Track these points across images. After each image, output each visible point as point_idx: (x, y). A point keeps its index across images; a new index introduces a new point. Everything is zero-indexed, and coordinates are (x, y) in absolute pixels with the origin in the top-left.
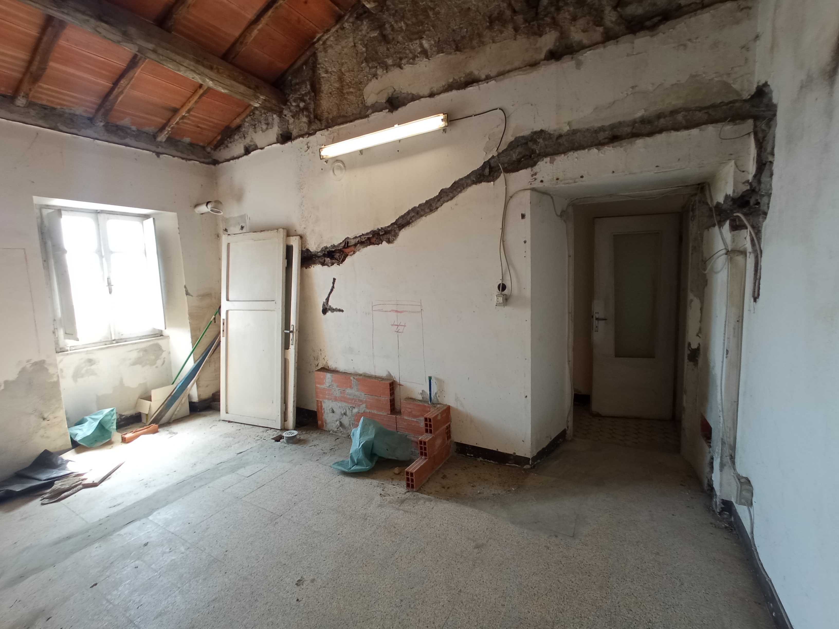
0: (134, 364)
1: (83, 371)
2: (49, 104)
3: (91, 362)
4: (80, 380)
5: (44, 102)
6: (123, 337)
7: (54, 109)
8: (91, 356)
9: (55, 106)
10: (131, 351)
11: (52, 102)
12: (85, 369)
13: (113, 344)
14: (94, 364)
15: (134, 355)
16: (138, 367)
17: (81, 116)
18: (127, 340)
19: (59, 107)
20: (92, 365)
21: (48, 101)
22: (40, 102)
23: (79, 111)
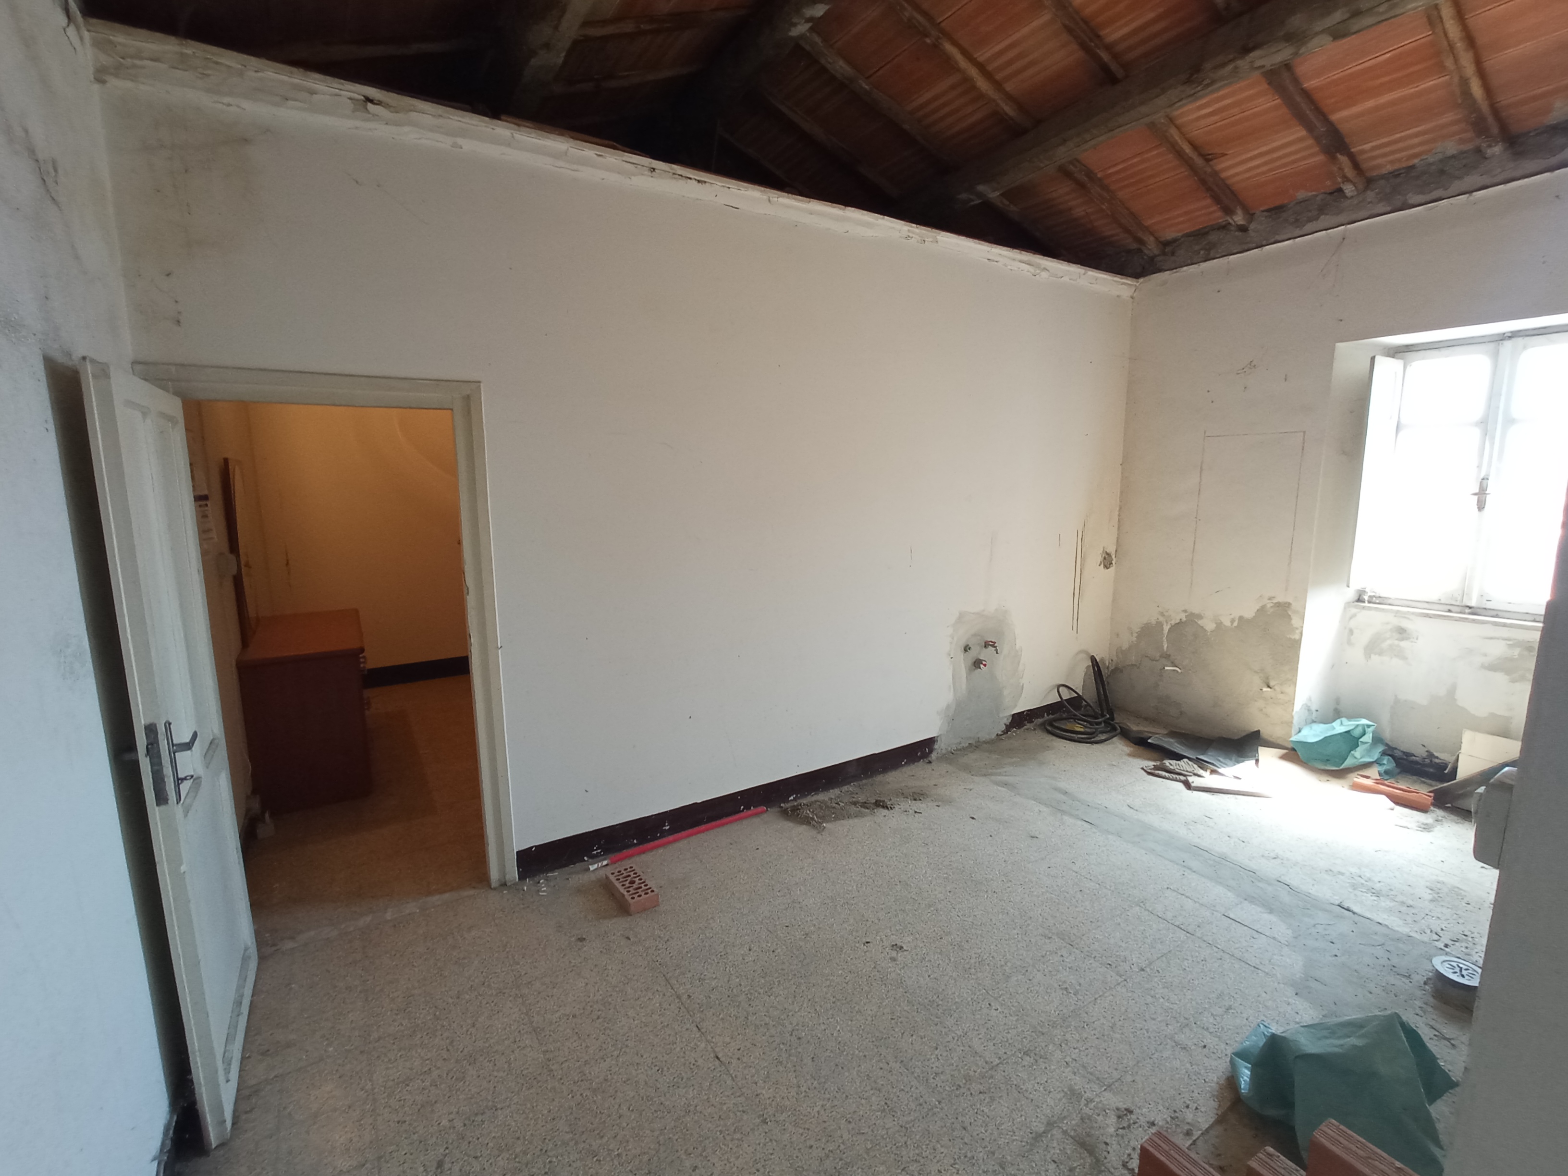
0: (1493, 667)
1: (1385, 645)
2: (1397, 166)
3: (1402, 632)
4: (1375, 658)
5: (1389, 168)
6: (1489, 605)
7: (1413, 167)
8: (1405, 624)
9: (1410, 163)
10: (1491, 638)
11: (1399, 160)
12: (1389, 642)
13: (1464, 613)
14: (1407, 639)
15: (1498, 650)
16: (1500, 678)
17: (1462, 152)
18: (1500, 614)
19: (1416, 161)
20: (1402, 639)
21: (1392, 162)
22: (1384, 171)
23: (1451, 147)
